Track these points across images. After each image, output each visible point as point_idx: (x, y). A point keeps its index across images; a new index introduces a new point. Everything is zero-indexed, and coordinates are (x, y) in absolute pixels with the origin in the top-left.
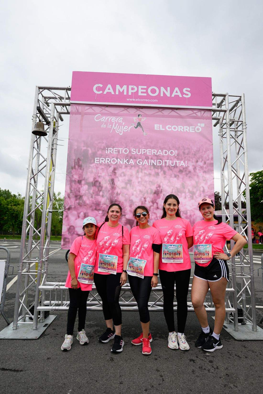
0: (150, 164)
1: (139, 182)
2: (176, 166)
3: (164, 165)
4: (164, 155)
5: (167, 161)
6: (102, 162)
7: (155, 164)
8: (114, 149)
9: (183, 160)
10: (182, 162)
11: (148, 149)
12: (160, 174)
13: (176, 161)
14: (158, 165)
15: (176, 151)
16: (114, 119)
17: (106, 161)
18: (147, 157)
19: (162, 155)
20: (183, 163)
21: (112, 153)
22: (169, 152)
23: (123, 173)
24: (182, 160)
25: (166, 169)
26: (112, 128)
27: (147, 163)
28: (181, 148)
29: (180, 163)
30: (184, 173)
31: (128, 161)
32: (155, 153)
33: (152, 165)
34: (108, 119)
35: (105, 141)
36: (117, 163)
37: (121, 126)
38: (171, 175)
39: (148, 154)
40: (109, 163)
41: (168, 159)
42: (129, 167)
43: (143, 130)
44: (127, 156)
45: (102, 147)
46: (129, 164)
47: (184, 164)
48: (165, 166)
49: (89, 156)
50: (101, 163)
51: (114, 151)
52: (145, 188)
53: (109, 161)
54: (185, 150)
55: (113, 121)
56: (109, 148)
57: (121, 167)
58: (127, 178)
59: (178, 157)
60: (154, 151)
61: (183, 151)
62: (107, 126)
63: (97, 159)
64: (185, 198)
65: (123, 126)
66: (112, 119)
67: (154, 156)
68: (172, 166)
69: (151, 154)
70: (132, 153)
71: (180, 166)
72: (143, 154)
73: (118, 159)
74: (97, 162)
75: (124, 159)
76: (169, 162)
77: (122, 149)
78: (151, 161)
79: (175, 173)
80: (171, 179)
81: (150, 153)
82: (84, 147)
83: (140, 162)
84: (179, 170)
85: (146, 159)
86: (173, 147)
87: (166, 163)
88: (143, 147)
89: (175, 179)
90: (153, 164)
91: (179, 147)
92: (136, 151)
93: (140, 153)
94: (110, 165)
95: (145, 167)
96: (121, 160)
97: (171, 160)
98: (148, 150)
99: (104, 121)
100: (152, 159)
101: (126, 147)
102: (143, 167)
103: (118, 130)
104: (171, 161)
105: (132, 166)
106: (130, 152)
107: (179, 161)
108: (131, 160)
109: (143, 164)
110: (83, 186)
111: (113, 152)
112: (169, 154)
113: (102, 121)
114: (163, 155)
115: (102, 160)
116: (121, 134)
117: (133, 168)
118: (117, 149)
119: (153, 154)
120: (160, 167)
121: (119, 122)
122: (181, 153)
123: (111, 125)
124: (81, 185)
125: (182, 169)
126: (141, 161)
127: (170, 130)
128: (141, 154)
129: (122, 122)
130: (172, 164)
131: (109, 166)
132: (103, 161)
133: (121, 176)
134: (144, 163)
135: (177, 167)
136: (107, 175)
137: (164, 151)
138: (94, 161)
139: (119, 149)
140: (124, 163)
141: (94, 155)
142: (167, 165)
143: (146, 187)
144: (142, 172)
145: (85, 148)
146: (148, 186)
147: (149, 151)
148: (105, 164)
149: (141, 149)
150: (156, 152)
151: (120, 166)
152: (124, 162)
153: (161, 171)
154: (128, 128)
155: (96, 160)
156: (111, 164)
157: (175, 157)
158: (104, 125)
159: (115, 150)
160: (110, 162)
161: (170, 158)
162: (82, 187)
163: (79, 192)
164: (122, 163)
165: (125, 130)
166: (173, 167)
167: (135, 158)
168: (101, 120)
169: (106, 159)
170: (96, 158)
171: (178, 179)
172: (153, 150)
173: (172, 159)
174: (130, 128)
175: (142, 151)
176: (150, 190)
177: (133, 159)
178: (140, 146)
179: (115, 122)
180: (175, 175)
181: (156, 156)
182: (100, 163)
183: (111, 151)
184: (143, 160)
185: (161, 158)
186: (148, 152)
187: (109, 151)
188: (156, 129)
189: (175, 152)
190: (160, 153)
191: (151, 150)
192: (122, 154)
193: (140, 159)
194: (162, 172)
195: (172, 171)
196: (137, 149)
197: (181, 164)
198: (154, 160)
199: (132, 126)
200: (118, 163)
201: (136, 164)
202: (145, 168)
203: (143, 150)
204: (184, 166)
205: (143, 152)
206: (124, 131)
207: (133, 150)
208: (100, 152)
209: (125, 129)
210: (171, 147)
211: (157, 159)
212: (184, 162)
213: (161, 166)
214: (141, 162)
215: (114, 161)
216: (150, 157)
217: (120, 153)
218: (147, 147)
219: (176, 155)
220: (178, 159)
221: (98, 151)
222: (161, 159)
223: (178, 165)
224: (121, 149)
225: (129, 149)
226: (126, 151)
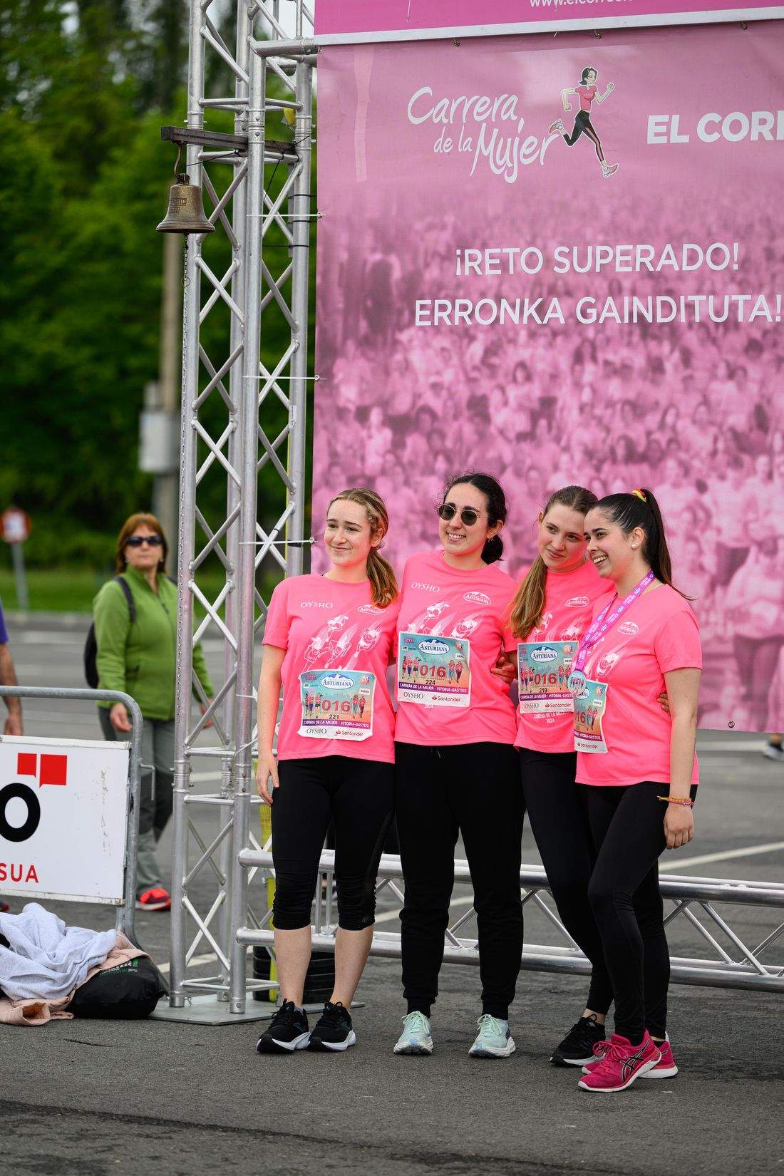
0: (626, 320)
1: (582, 409)
2: (732, 325)
3: (683, 319)
4: (685, 268)
5: (697, 299)
6: (441, 319)
7: (649, 319)
8: (488, 251)
9: (767, 290)
10: (761, 299)
11: (617, 242)
12: (668, 366)
13: (734, 298)
14: (660, 320)
15: (736, 246)
16: (486, 107)
17: (458, 314)
18: (615, 285)
19: (676, 268)
20: (766, 306)
21: (479, 272)
22: (705, 253)
23: (522, 365)
24: (758, 289)
25: (691, 339)
26: (473, 153)
27: (615, 314)
28: (758, 228)
29: (750, 305)
30: (766, 356)
31: (541, 310)
32: (647, 261)
33: (635, 320)
34: (462, 105)
35: (450, 219)
36: (497, 319)
37: (509, 140)
38: (715, 367)
39: (618, 269)
40: (469, 322)
41: (698, 292)
42: (546, 335)
43: (599, 150)
44: (538, 281)
45: (442, 249)
46: (545, 322)
47: (767, 313)
48: (690, 325)
49: (395, 292)
50: (436, 323)
51: (488, 262)
52: (603, 435)
53: (465, 314)
54: (773, 237)
55: (479, 114)
56: (467, 252)
57: (513, 341)
58: (536, 390)
59: (744, 278)
60: (645, 253)
61: (765, 243)
62: (455, 144)
63: (423, 307)
64: (770, 476)
65: (517, 140)
66: (478, 109)
67: (642, 278)
68: (717, 325)
69: (630, 269)
70: (556, 269)
71: (751, 319)
72: (598, 269)
73: (504, 303)
74: (422, 318)
75: (527, 301)
76: (705, 306)
77: (517, 250)
78: (631, 304)
79: (731, 358)
80: (715, 386)
81: (626, 264)
82: (374, 250)
83: (589, 311)
84: (745, 341)
85: (611, 293)
86: (725, 227)
87: (690, 307)
88: (600, 238)
89: (730, 387)
90: (641, 316)
91: (750, 227)
92: (569, 255)
93: (588, 268)
94: (472, 332)
95: (609, 332)
96: (513, 306)
97: (713, 292)
98: (619, 248)
99: (445, 121)
100: (634, 293)
101: (532, 243)
102: (600, 336)
103: (500, 163)
104: (711, 297)
105: (555, 334)
106: (549, 262)
107: (748, 297)
108: (555, 301)
109: (598, 316)
110: (374, 431)
111: (481, 266)
112: (705, 262)
113: (436, 121)
114: (681, 267)
115: (443, 308)
116: (511, 180)
117: (559, 340)
118: (497, 251)
119: (638, 269)
120: (666, 329)
121: (504, 118)
122: (758, 254)
123: (470, 139)
124: (369, 428)
125: (757, 335)
126: (589, 305)
127: (716, 136)
128: (591, 273)
129: (514, 118)
130: (718, 313)
131: (465, 334)
132: (445, 315)
133: (515, 380)
134: (605, 314)
135: (737, 325)
136: (462, 377)
137: (686, 247)
138: (413, 313)
139: (505, 250)
140: (525, 321)
141: (412, 289)
142: (697, 319)
143: (608, 430)
144: (594, 359)
145: (378, 257)
146: (618, 426)
147: (624, 253)
148: (452, 330)
149: (590, 249)
150: (652, 256)
151: (511, 334)
152: (526, 314)
153: (672, 351)
154: (539, 146)
155: (418, 313)
156: (477, 325)
157: (733, 280)
158: (445, 138)
159: (492, 257)
160: (471, 316)
161: (707, 286)
162: (370, 437)
163: (363, 459)
164: (515, 318)
165: (526, 156)
166: (721, 330)
167: (568, 293)
168: (431, 118)
169: (458, 302)
170: (418, 303)
171: (741, 387)
172: (640, 247)
173: (719, 286)
174: (545, 145)
175: (597, 255)
176: (622, 443)
177: (559, 297)
178: (589, 233)
179: (488, 120)
180: (728, 365)
181: (651, 275)
182: (433, 323)
183: (475, 264)
184: (601, 300)
185: (671, 285)
186: (619, 258)
187: (468, 264)
188: (652, 140)
189: (732, 253)
190: (670, 260)
191: (630, 247)
192: (518, 273)
193: (588, 295)
194: (676, 355)
195: (719, 348)
196: (575, 249)
197: (755, 312)
198: (643, 298)
199: (557, 135)
200: (502, 322)
201: (571, 321)
202: (608, 340)
203: (599, 249)
204: (770, 319)
205: (599, 261)
206: (526, 162)
207: (561, 254)
208: (432, 274)
209: (528, 151)
210: (715, 229)
211: (656, 293)
212: (771, 299)
213: (673, 328)
214: (592, 311)
215: (485, 310)
216: (627, 284)
217: (511, 272)
218: (615, 233)
219: (736, 267)
220: (743, 287)
221: (427, 265)
222: (669, 292)
223: (740, 319)
224: (511, 251)
225: (544, 250)
226: (531, 262)
